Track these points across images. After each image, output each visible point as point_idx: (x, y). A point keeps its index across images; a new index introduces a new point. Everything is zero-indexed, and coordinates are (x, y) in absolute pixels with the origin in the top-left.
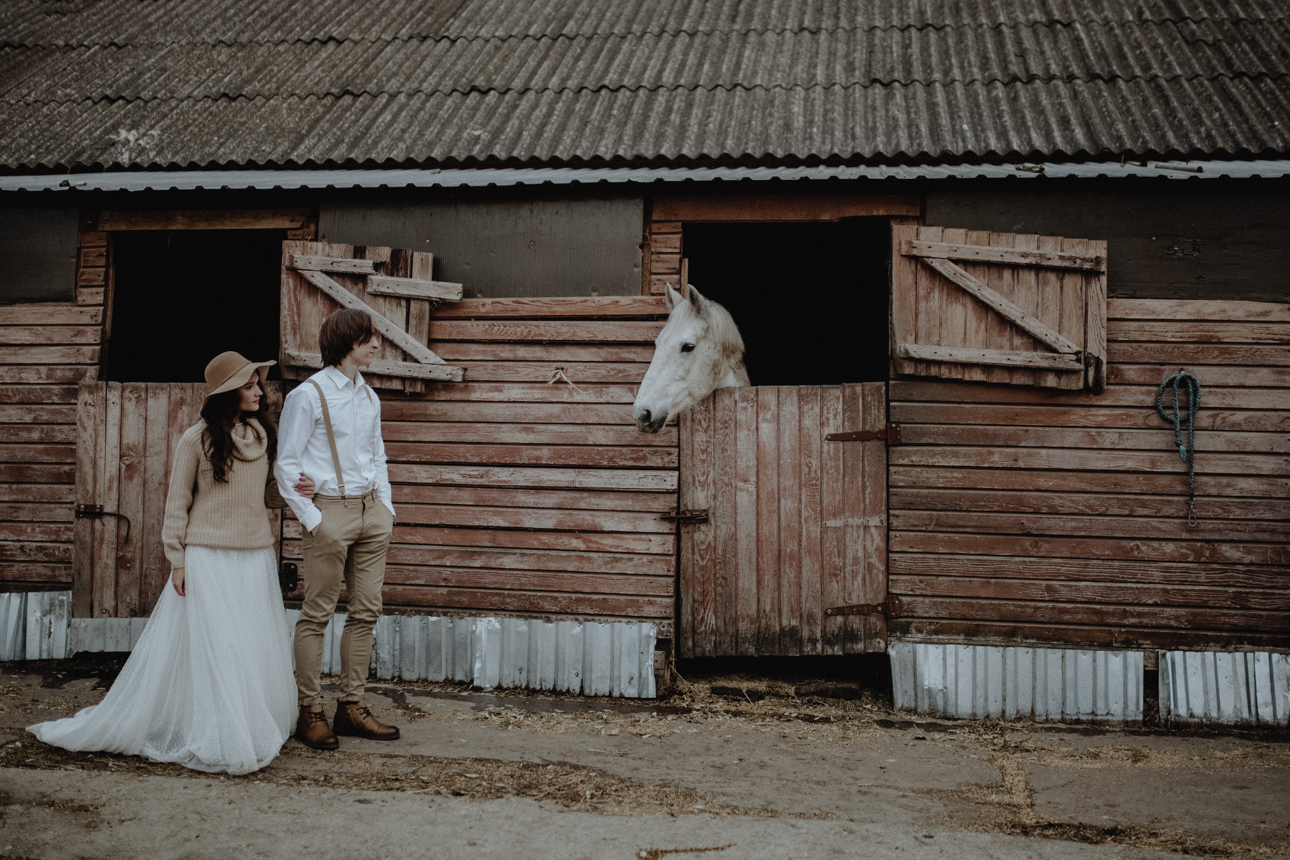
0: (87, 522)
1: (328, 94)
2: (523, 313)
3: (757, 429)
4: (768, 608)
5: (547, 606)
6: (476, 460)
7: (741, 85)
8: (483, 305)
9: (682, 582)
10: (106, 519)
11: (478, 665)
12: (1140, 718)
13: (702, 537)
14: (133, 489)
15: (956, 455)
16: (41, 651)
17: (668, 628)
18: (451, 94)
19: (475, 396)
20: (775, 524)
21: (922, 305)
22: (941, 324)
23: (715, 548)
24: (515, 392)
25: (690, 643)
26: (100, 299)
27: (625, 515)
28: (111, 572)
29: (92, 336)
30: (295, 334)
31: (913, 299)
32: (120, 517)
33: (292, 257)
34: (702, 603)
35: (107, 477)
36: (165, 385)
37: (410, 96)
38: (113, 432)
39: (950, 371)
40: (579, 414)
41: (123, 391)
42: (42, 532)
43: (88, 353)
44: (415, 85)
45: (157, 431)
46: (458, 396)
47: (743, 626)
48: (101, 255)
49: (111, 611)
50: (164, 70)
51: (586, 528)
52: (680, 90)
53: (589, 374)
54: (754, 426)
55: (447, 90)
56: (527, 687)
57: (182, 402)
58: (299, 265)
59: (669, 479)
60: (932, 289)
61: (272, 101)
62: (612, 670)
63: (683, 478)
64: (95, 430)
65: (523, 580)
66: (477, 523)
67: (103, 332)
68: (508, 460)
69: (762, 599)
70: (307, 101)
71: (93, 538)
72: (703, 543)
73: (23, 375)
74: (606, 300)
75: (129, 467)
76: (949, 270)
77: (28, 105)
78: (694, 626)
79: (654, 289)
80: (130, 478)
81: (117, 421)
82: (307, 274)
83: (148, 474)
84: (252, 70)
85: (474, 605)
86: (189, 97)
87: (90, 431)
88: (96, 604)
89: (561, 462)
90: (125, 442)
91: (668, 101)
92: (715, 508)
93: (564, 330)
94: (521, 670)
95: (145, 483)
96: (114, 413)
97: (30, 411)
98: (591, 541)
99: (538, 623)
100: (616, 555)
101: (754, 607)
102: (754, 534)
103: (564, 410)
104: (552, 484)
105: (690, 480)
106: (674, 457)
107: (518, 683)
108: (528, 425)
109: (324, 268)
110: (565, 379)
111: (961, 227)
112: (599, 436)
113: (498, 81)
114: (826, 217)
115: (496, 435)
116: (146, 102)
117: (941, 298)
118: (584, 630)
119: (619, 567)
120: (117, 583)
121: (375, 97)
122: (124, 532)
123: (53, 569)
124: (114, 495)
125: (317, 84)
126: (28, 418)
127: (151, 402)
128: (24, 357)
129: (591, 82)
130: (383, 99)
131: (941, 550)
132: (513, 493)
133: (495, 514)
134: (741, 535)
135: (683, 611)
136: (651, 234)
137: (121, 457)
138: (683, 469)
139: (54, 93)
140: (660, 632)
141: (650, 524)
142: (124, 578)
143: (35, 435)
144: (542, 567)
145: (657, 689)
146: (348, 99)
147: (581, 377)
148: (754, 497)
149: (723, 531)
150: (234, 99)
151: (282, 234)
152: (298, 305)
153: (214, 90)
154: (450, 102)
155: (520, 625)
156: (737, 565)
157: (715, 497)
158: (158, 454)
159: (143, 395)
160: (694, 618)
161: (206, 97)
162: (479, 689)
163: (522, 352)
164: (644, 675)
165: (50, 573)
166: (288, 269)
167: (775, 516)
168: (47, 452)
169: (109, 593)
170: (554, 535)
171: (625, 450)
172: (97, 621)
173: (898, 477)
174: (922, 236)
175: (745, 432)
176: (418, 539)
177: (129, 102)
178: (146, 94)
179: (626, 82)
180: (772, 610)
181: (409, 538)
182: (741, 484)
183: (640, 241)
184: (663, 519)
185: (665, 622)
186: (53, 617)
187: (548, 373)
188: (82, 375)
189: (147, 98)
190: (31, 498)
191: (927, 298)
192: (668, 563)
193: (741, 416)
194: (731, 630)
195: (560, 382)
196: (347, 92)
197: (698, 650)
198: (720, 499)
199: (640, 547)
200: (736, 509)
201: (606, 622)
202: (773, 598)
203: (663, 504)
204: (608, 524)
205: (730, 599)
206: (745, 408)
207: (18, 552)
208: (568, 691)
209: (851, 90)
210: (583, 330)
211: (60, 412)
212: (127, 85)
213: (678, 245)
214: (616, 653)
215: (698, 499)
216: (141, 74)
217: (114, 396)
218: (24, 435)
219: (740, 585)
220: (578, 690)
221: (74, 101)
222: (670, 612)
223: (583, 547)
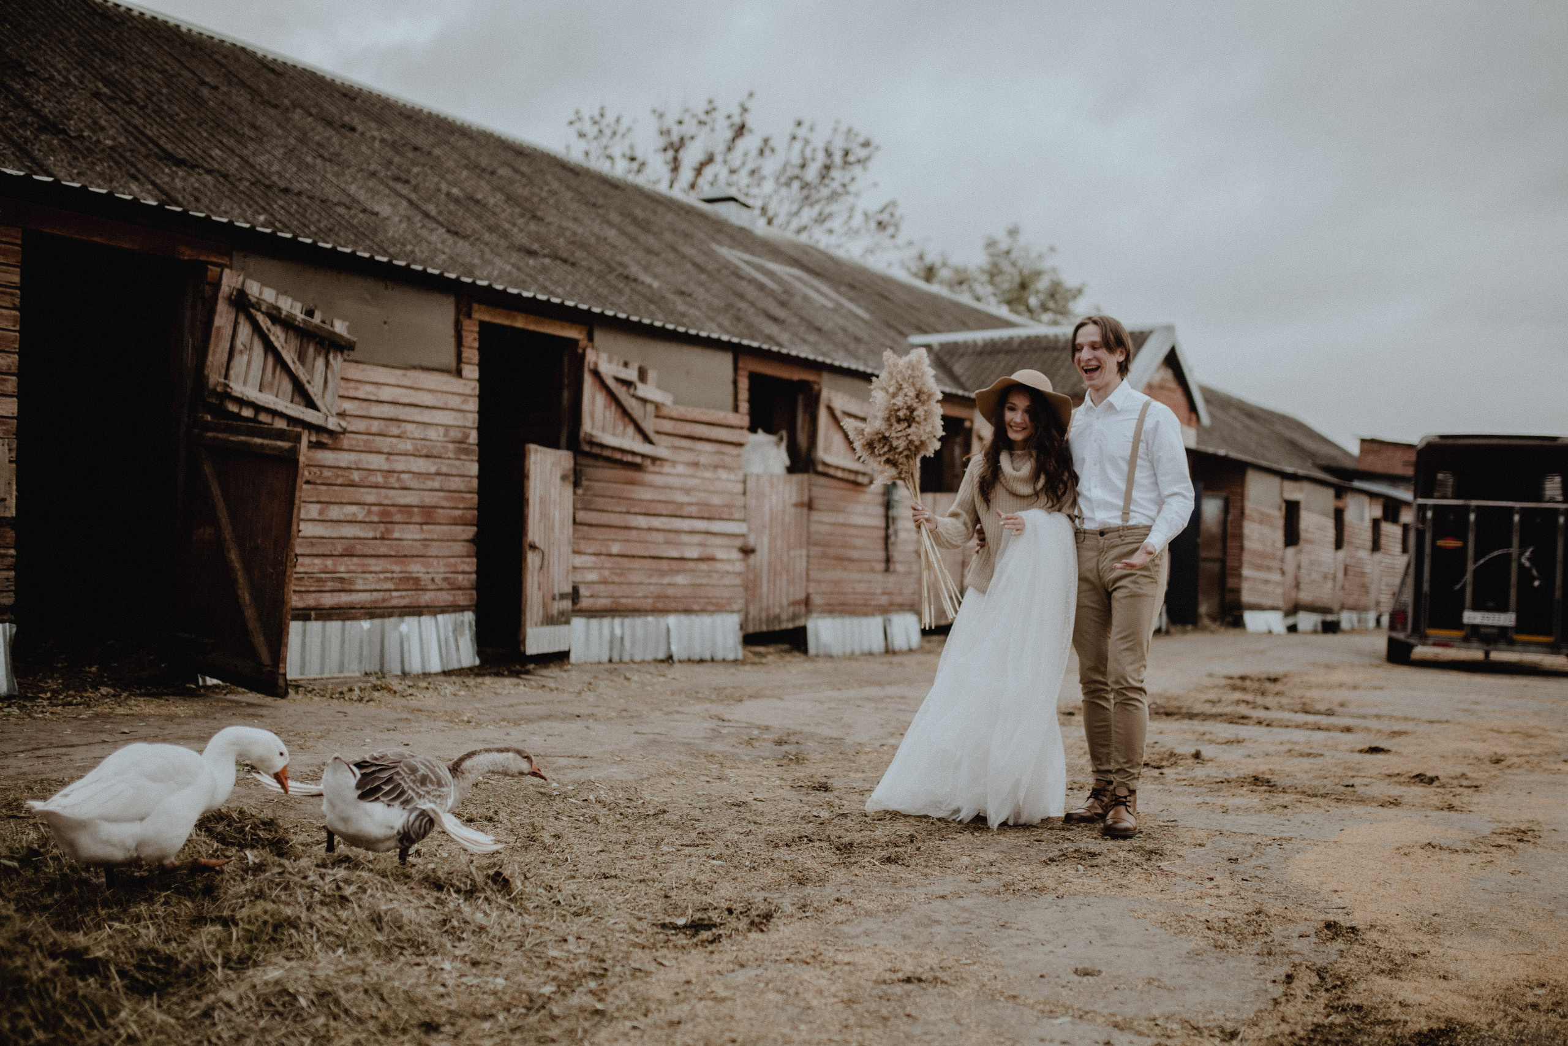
3: (771, 498)
9: (748, 589)
11: (673, 648)
12: (884, 650)
13: (752, 562)
15: (829, 517)
17: (742, 618)
20: (775, 555)
21: (827, 432)
22: (832, 445)
23: (757, 568)
25: (747, 627)
26: (473, 375)
30: (591, 418)
31: (825, 428)
33: (595, 363)
39: (837, 472)
42: (444, 565)
43: (470, 419)
58: (601, 369)
59: (742, 527)
60: (833, 426)
63: (746, 527)
68: (679, 513)
69: (769, 598)
72: (753, 565)
73: (426, 433)
74: (722, 414)
78: (752, 615)
82: (605, 377)
85: (664, 609)
89: (702, 515)
92: (757, 545)
98: (711, 566)
99: (693, 618)
100: (722, 574)
101: (767, 603)
106: (743, 514)
108: (687, 491)
109: (614, 374)
112: (715, 499)
117: (834, 431)
118: (714, 621)
119: (723, 581)
123: (454, 596)
126: (433, 470)
128: (428, 416)
131: (824, 568)
135: (749, 606)
136: (737, 375)
137: (540, 505)
138: (747, 521)
140: (739, 620)
141: (736, 555)
143: (436, 484)
148: (769, 539)
149: (759, 558)
152: (593, 398)
156: (762, 576)
157: (757, 538)
160: (752, 610)
162: (674, 663)
164: (736, 645)
165: (453, 599)
166: (591, 370)
167: (775, 550)
168: (447, 499)
173: (814, 527)
174: (831, 395)
180: (772, 604)
182: (765, 531)
183: (732, 379)
184: (740, 551)
185: (742, 613)
188: (467, 436)
190: (436, 537)
191: (829, 429)
192: (743, 578)
193: (766, 490)
197: (749, 630)
199: (731, 568)
200: (763, 545)
202: (773, 597)
203: (739, 543)
204: (719, 554)
211: (454, 466)
213: (747, 384)
215: (752, 540)
219: (763, 590)
222: (744, 607)
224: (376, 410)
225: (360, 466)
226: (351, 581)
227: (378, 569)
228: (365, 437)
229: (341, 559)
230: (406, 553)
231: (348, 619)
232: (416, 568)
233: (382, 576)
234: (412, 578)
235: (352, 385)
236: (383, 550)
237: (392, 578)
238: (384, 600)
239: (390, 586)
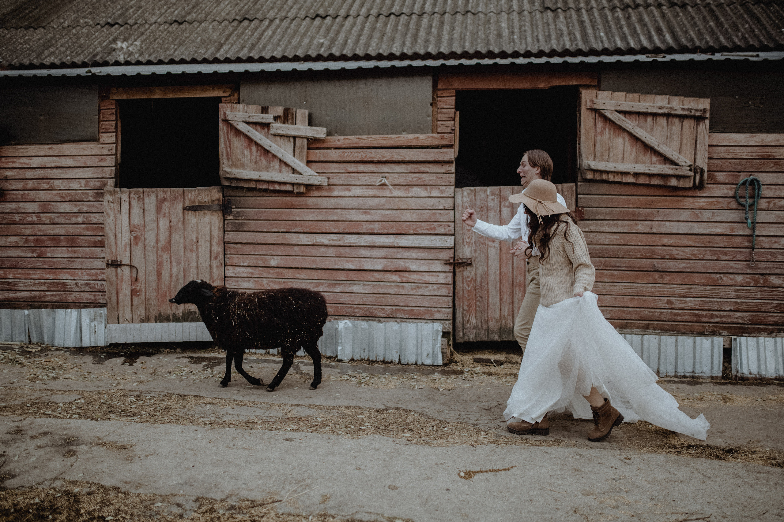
0: (112, 270)
1: (234, 20)
2: (362, 145)
3: (500, 211)
4: (506, 314)
5: (379, 314)
6: (336, 231)
7: (470, 12)
8: (339, 140)
9: (457, 299)
10: (123, 267)
11: (340, 348)
12: (720, 374)
13: (468, 274)
14: (138, 250)
15: (617, 226)
16: (91, 342)
17: (449, 326)
18: (304, 19)
19: (335, 193)
20: (511, 266)
21: (599, 138)
22: (609, 149)
23: (475, 280)
24: (358, 191)
25: (461, 334)
26: (113, 140)
27: (423, 261)
28: (128, 298)
29: (110, 161)
30: (228, 159)
31: (593, 134)
32: (131, 267)
33: (225, 114)
34: (468, 311)
35: (123, 244)
36: (154, 190)
37: (282, 20)
38: (125, 218)
39: (614, 177)
40: (396, 203)
41: (130, 193)
42: (87, 275)
43: (110, 172)
44: (284, 14)
45: (151, 217)
46: (324, 194)
47: (492, 324)
48: (112, 114)
49: (130, 320)
50: (140, 7)
51: (400, 269)
52: (436, 15)
53: (401, 180)
54: (498, 210)
55: (303, 17)
56: (368, 360)
57: (164, 199)
58: (230, 118)
59: (449, 241)
60: (605, 128)
61: (203, 24)
62: (417, 349)
63: (457, 240)
64: (115, 217)
65: (365, 299)
66: (337, 267)
67: (116, 158)
68: (355, 231)
69: (503, 309)
70: (223, 24)
71: (117, 279)
72: (468, 277)
73: (71, 185)
74: (411, 136)
75: (135, 237)
76: (615, 117)
77: (64, 28)
78: (463, 324)
79: (439, 130)
80: (137, 244)
81: (127, 212)
82: (234, 124)
83: (147, 241)
84: (191, 6)
85: (337, 314)
86: (155, 22)
87: (112, 217)
88: (121, 316)
89: (386, 231)
90: (132, 223)
91: (429, 21)
92: (475, 257)
93: (386, 154)
94: (364, 349)
95: (145, 247)
96: (125, 207)
97: (76, 206)
98: (404, 277)
99: (374, 324)
100: (418, 284)
101: (498, 313)
102: (498, 272)
103: (387, 201)
104: (381, 244)
105: (461, 241)
106: (452, 228)
107: (363, 357)
108: (366, 210)
109: (244, 120)
110: (387, 183)
111: (622, 91)
112: (408, 216)
113: (331, 11)
114: (541, 86)
115: (347, 216)
116: (131, 26)
117: (610, 134)
118: (401, 327)
119: (420, 291)
120: (132, 304)
121: (261, 21)
122: (134, 275)
123: (95, 296)
124: (128, 254)
125: (228, 14)
126: (76, 210)
127: (146, 200)
128: (70, 174)
129: (385, 11)
130: (266, 22)
131: (606, 280)
132: (359, 249)
133: (348, 261)
134: (491, 272)
135: (457, 316)
136: (438, 97)
137: (131, 232)
138: (456, 235)
139: (78, 22)
140: (444, 328)
141: (438, 267)
142: (135, 299)
143: (80, 220)
144: (375, 291)
145: (443, 360)
146: (246, 23)
147: (396, 182)
148: (498, 251)
149: (480, 270)
150: (181, 24)
151: (218, 100)
152: (230, 141)
153: (170, 18)
154: (304, 23)
155: (364, 324)
156: (488, 289)
157: (475, 251)
158: (152, 230)
159: (142, 196)
160: (463, 320)
161: (165, 22)
162: (340, 361)
163: (362, 168)
164: (435, 352)
165: (93, 298)
166: (223, 120)
167: (511, 262)
168: (87, 229)
169: (128, 309)
170: (382, 273)
171: (423, 224)
172: (121, 326)
174: (599, 97)
175: (493, 213)
176: (304, 276)
177: (122, 26)
178: (131, 21)
179: (404, 10)
180: (509, 315)
181: (298, 276)
182: (490, 243)
183: (431, 101)
184: (446, 264)
185: (447, 322)
186: (96, 323)
187: (377, 180)
188: (105, 184)
189: (131, 24)
190: (80, 256)
191: (601, 134)
192: (448, 288)
193: (491, 204)
194: (485, 326)
195: (384, 185)
196: (245, 19)
197: (466, 338)
198: (479, 252)
199: (432, 279)
200: (487, 257)
201: (413, 322)
202: (509, 308)
203: (445, 255)
204: (414, 266)
205: (485, 308)
206: (493, 200)
207: (75, 286)
208: (392, 361)
209: (533, 14)
210: (398, 155)
211: (94, 206)
212: (120, 16)
213: (453, 103)
214: (419, 340)
215: (466, 252)
216: (127, 10)
217: (125, 197)
218: (74, 220)
219: (490, 301)
220: (397, 361)
221: (90, 26)
222: (450, 316)
223: (399, 280)
224: (29, 174)
225: (20, 211)
226: (15, 284)
227: (36, 277)
228: (22, 192)
229: (10, 270)
230: (56, 266)
231: (15, 308)
232: (64, 276)
233: (37, 281)
234: (60, 283)
235: (11, 160)
236: (39, 265)
237: (45, 283)
238: (40, 297)
239: (45, 289)
